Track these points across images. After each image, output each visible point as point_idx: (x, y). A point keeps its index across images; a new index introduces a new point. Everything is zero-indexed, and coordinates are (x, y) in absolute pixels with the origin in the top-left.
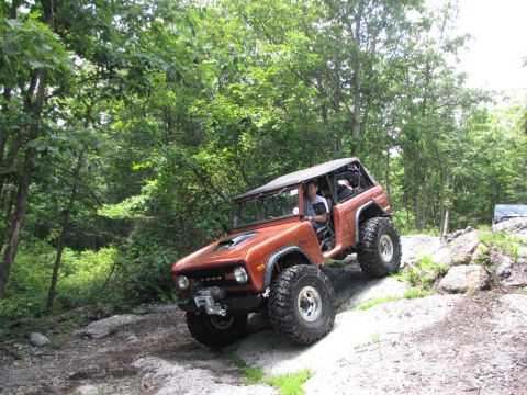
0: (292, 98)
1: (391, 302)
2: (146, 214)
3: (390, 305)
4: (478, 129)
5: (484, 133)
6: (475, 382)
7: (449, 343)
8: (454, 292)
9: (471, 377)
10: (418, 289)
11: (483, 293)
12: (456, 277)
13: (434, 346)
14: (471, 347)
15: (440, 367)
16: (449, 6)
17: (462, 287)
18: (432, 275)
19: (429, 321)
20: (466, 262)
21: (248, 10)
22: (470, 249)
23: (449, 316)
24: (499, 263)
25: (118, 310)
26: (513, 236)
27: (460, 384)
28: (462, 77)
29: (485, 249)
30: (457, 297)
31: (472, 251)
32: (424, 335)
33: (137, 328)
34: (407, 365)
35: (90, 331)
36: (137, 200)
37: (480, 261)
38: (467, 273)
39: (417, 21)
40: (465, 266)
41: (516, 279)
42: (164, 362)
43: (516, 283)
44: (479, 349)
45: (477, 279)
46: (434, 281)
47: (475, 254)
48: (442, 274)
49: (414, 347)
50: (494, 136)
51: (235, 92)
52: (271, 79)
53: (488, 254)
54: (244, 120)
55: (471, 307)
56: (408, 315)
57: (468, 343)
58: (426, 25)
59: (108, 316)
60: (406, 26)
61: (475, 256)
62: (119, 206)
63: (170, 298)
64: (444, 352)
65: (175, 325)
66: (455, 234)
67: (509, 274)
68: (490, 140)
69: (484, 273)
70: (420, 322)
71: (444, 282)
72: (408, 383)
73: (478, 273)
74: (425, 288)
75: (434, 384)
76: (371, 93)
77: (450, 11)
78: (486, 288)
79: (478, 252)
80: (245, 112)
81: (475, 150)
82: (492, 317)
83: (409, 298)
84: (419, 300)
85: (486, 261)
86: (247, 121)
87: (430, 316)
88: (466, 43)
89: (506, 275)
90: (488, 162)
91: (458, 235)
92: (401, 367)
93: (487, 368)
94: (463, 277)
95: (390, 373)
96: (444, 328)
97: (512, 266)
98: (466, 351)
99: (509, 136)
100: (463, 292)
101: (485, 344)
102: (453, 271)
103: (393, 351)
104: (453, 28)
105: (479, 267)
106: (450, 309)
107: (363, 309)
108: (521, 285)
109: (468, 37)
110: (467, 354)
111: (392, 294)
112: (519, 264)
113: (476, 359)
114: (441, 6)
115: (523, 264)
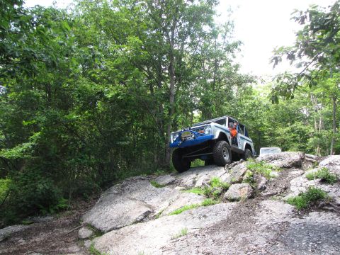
0: (130, 79)
1: (194, 209)
2: (33, 155)
3: (194, 211)
4: (246, 98)
5: (250, 101)
7: (230, 233)
8: (233, 200)
10: (211, 200)
11: (249, 201)
12: (233, 191)
13: (221, 236)
14: (243, 235)
15: (224, 248)
16: (229, 23)
17: (238, 197)
18: (219, 190)
19: (218, 219)
20: (240, 182)
21: (102, 22)
22: (242, 172)
23: (229, 216)
24: (259, 182)
26: (267, 164)
28: (237, 67)
29: (251, 173)
30: (234, 204)
31: (243, 175)
32: (215, 229)
33: (25, 234)
34: (204, 249)
36: (26, 145)
37: (248, 181)
38: (241, 189)
39: (209, 32)
40: (239, 185)
41: (269, 191)
43: (269, 193)
44: (247, 235)
45: (246, 192)
46: (220, 194)
47: (245, 176)
48: (226, 189)
49: (208, 237)
50: (256, 103)
51: (93, 75)
52: (117, 67)
53: (252, 176)
54: (99, 93)
55: (243, 209)
56: (205, 216)
57: (241, 232)
58: (214, 35)
59: (3, 227)
60: (203, 35)
61: (245, 178)
62: (13, 150)
63: (49, 212)
64: (227, 238)
65: (52, 230)
66: (233, 164)
67: (265, 188)
68: (254, 105)
69: (250, 188)
70: (212, 221)
71: (226, 194)
73: (247, 188)
74: (215, 199)
76: (182, 75)
77: (229, 27)
78: (251, 197)
79: (247, 175)
80: (100, 87)
82: (255, 215)
83: (205, 205)
84: (211, 207)
85: (251, 181)
86: (101, 94)
87: (218, 217)
88: (239, 47)
89: (263, 189)
90: (253, 119)
91: (235, 165)
92: (200, 250)
93: (252, 247)
94: (238, 191)
95: (193, 254)
96: (226, 224)
97: (266, 183)
98: (240, 237)
99: (264, 103)
100: (238, 201)
101: (251, 232)
102: (232, 187)
103: (195, 240)
104: (231, 37)
105: (247, 184)
106: (230, 212)
107: (177, 214)
108: (272, 195)
109: (240, 43)
110: (240, 239)
111: (195, 203)
112: (271, 181)
113: (246, 242)
114: (224, 23)
115: (273, 181)
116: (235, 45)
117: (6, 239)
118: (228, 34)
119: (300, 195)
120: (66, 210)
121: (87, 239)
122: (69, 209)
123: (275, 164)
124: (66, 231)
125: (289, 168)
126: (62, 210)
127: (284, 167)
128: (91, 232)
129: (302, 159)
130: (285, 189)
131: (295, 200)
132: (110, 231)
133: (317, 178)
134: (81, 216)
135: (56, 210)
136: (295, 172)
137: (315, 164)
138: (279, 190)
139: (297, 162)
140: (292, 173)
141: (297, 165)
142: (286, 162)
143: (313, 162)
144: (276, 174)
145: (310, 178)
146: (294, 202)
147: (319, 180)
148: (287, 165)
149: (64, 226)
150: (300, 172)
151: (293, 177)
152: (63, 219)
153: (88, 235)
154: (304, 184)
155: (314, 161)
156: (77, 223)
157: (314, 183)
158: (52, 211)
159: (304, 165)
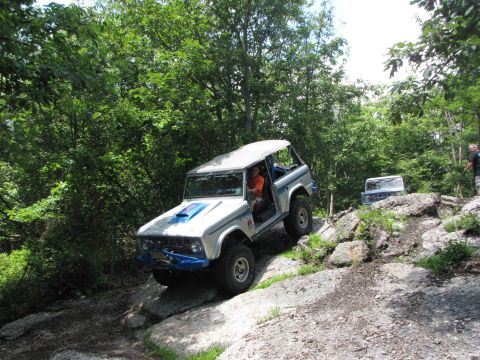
0: (189, 101)
1: (288, 280)
3: (287, 282)
6: (363, 343)
7: (341, 311)
8: (342, 265)
9: (359, 339)
10: (310, 266)
11: (364, 265)
12: (342, 252)
13: (327, 315)
14: (358, 313)
15: (333, 333)
16: (324, 15)
17: (348, 260)
18: (321, 252)
19: (323, 293)
20: (351, 239)
21: (144, 22)
22: (353, 226)
23: (338, 287)
24: (378, 237)
25: (33, 310)
26: (387, 213)
27: (350, 346)
28: (338, 76)
29: (365, 226)
30: (344, 270)
31: (355, 229)
32: (318, 306)
33: (52, 325)
34: (305, 335)
35: (3, 333)
36: (48, 201)
37: (360, 237)
38: (352, 248)
39: (296, 29)
40: (349, 244)
41: (392, 250)
42: (80, 355)
43: (392, 253)
44: (365, 313)
45: (360, 253)
46: (323, 257)
47: (358, 230)
48: (331, 250)
49: (309, 318)
50: (368, 126)
51: (136, 96)
53: (368, 230)
54: (146, 122)
55: (356, 277)
56: (303, 290)
57: (356, 309)
58: (305, 33)
59: (22, 316)
60: (287, 34)
61: (358, 232)
63: (84, 292)
64: (336, 319)
65: (91, 318)
66: (339, 214)
67: (387, 246)
69: (366, 247)
70: (313, 295)
71: (332, 257)
72: (306, 351)
73: (360, 248)
74: (316, 264)
75: (329, 349)
76: (260, 93)
78: (368, 260)
79: (360, 228)
80: (147, 115)
82: (374, 285)
83: (303, 274)
84: (312, 276)
85: (367, 237)
86: (149, 122)
87: (322, 289)
88: (340, 48)
89: (384, 247)
91: (342, 215)
92: (299, 337)
93: (373, 329)
94: (348, 252)
95: (290, 343)
96: (334, 299)
97: (388, 239)
98: (355, 316)
99: (380, 126)
100: (349, 265)
101: (370, 309)
102: (340, 247)
103: (292, 323)
104: (327, 34)
105: (361, 242)
106: (339, 281)
107: (263, 287)
108: (397, 255)
109: (341, 42)
110: (355, 319)
111: (288, 272)
112: (394, 237)
113: (363, 323)
114: (317, 15)
115: (398, 236)
116: (335, 46)
117: (28, 333)
118: (324, 30)
119: (437, 253)
120: (107, 289)
121: (139, 328)
122: (112, 288)
123: (400, 211)
124: (109, 319)
125: (418, 216)
126: (103, 289)
127: (412, 215)
128: (145, 318)
129: (438, 203)
130: (415, 246)
131: (430, 261)
132: (171, 315)
133: (460, 228)
134: (128, 297)
135: (93, 289)
136: (429, 221)
137: (456, 211)
138: (406, 248)
139: (429, 208)
140: (424, 223)
141: (432, 211)
142: (414, 208)
143: (452, 207)
144: (401, 225)
145: (450, 229)
146: (428, 263)
147: (462, 231)
148: (416, 212)
149: (106, 311)
150: (434, 221)
151: (425, 229)
152: (104, 302)
153: (140, 323)
154: (442, 239)
155: (454, 205)
156: (124, 307)
157: (456, 236)
158: (89, 292)
159: (441, 212)
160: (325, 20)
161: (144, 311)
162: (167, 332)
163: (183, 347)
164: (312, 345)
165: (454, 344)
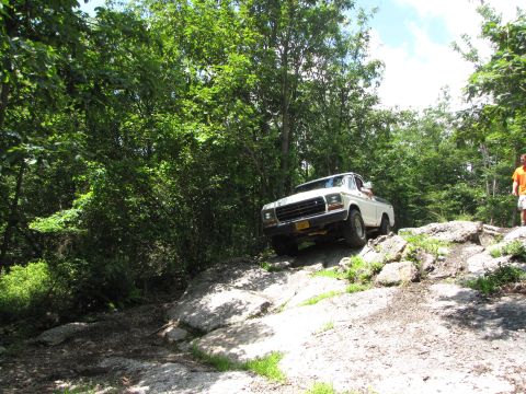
1: (336, 297)
2: (79, 227)
3: (336, 299)
4: (383, 147)
5: (389, 151)
6: (425, 349)
7: (397, 323)
8: (390, 285)
9: (419, 345)
10: (358, 285)
11: (413, 285)
12: (389, 273)
13: (384, 327)
14: (415, 324)
15: (393, 341)
17: (397, 280)
18: (368, 272)
19: (374, 308)
20: (398, 259)
21: (188, 31)
22: (400, 248)
23: (390, 303)
24: (424, 260)
26: (430, 239)
27: (412, 351)
29: (413, 248)
30: (393, 288)
31: (402, 251)
32: (374, 319)
33: (89, 334)
34: (366, 342)
35: (45, 339)
36: (70, 213)
37: (409, 257)
38: (400, 269)
39: (333, 47)
40: (396, 263)
41: (439, 272)
42: (131, 361)
43: (440, 275)
44: (422, 324)
45: (409, 273)
46: (371, 277)
47: (405, 252)
48: (377, 271)
49: (367, 328)
50: (398, 154)
52: (215, 97)
53: (415, 252)
54: (188, 135)
55: (407, 296)
56: (354, 305)
57: (411, 321)
58: (342, 51)
59: (58, 325)
61: (404, 254)
62: (50, 219)
64: (393, 329)
65: (128, 330)
66: (379, 239)
67: (433, 269)
68: (393, 157)
69: (414, 268)
70: (365, 310)
71: (379, 277)
72: (370, 355)
73: (409, 268)
74: (364, 283)
75: (392, 353)
76: (295, 113)
78: (417, 280)
79: (407, 251)
80: (189, 128)
81: (380, 168)
82: (426, 302)
83: (351, 292)
84: (360, 293)
85: (412, 257)
86: (191, 135)
87: (374, 305)
89: (430, 269)
91: (383, 240)
92: (362, 342)
93: (431, 338)
94: (397, 272)
95: (352, 349)
96: (389, 311)
97: (434, 263)
98: (412, 327)
100: (398, 285)
101: (426, 321)
102: (387, 268)
103: (351, 332)
104: (363, 56)
105: (410, 263)
106: (390, 298)
107: (310, 304)
108: (444, 277)
109: (379, 64)
110: (413, 330)
111: (336, 290)
112: (440, 260)
113: (421, 332)
114: (354, 35)
115: (443, 260)
116: (372, 67)
117: (68, 340)
118: (360, 51)
119: (486, 275)
120: (140, 304)
121: (181, 341)
122: (146, 303)
123: (442, 236)
124: (147, 333)
125: (462, 242)
126: (135, 303)
127: (455, 242)
128: (186, 332)
129: (480, 232)
130: (462, 269)
131: (480, 281)
132: (215, 329)
133: (505, 254)
134: (164, 312)
135: (127, 303)
136: (471, 248)
137: (498, 239)
138: (453, 271)
139: (473, 235)
140: (467, 249)
141: (474, 239)
142: (458, 236)
143: (494, 235)
144: (446, 250)
145: (495, 255)
146: (477, 284)
147: (508, 257)
148: (459, 238)
149: (142, 325)
150: (479, 248)
151: (469, 255)
152: (138, 316)
153: (182, 337)
154: (488, 263)
155: (496, 233)
156: (161, 322)
157: (504, 260)
158: (123, 306)
159: (482, 240)
160: (362, 40)
161: (183, 325)
162: (216, 343)
163: (236, 356)
164: (375, 350)
165: (511, 349)
